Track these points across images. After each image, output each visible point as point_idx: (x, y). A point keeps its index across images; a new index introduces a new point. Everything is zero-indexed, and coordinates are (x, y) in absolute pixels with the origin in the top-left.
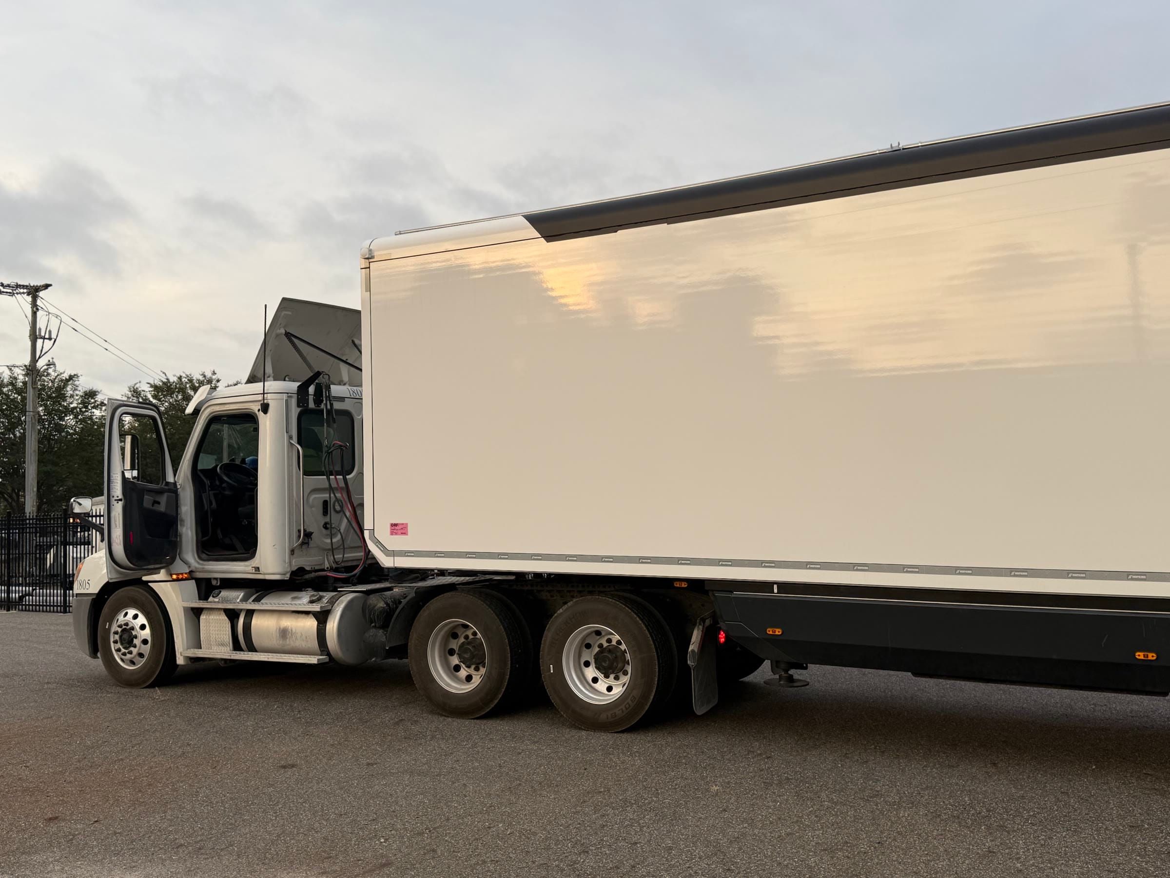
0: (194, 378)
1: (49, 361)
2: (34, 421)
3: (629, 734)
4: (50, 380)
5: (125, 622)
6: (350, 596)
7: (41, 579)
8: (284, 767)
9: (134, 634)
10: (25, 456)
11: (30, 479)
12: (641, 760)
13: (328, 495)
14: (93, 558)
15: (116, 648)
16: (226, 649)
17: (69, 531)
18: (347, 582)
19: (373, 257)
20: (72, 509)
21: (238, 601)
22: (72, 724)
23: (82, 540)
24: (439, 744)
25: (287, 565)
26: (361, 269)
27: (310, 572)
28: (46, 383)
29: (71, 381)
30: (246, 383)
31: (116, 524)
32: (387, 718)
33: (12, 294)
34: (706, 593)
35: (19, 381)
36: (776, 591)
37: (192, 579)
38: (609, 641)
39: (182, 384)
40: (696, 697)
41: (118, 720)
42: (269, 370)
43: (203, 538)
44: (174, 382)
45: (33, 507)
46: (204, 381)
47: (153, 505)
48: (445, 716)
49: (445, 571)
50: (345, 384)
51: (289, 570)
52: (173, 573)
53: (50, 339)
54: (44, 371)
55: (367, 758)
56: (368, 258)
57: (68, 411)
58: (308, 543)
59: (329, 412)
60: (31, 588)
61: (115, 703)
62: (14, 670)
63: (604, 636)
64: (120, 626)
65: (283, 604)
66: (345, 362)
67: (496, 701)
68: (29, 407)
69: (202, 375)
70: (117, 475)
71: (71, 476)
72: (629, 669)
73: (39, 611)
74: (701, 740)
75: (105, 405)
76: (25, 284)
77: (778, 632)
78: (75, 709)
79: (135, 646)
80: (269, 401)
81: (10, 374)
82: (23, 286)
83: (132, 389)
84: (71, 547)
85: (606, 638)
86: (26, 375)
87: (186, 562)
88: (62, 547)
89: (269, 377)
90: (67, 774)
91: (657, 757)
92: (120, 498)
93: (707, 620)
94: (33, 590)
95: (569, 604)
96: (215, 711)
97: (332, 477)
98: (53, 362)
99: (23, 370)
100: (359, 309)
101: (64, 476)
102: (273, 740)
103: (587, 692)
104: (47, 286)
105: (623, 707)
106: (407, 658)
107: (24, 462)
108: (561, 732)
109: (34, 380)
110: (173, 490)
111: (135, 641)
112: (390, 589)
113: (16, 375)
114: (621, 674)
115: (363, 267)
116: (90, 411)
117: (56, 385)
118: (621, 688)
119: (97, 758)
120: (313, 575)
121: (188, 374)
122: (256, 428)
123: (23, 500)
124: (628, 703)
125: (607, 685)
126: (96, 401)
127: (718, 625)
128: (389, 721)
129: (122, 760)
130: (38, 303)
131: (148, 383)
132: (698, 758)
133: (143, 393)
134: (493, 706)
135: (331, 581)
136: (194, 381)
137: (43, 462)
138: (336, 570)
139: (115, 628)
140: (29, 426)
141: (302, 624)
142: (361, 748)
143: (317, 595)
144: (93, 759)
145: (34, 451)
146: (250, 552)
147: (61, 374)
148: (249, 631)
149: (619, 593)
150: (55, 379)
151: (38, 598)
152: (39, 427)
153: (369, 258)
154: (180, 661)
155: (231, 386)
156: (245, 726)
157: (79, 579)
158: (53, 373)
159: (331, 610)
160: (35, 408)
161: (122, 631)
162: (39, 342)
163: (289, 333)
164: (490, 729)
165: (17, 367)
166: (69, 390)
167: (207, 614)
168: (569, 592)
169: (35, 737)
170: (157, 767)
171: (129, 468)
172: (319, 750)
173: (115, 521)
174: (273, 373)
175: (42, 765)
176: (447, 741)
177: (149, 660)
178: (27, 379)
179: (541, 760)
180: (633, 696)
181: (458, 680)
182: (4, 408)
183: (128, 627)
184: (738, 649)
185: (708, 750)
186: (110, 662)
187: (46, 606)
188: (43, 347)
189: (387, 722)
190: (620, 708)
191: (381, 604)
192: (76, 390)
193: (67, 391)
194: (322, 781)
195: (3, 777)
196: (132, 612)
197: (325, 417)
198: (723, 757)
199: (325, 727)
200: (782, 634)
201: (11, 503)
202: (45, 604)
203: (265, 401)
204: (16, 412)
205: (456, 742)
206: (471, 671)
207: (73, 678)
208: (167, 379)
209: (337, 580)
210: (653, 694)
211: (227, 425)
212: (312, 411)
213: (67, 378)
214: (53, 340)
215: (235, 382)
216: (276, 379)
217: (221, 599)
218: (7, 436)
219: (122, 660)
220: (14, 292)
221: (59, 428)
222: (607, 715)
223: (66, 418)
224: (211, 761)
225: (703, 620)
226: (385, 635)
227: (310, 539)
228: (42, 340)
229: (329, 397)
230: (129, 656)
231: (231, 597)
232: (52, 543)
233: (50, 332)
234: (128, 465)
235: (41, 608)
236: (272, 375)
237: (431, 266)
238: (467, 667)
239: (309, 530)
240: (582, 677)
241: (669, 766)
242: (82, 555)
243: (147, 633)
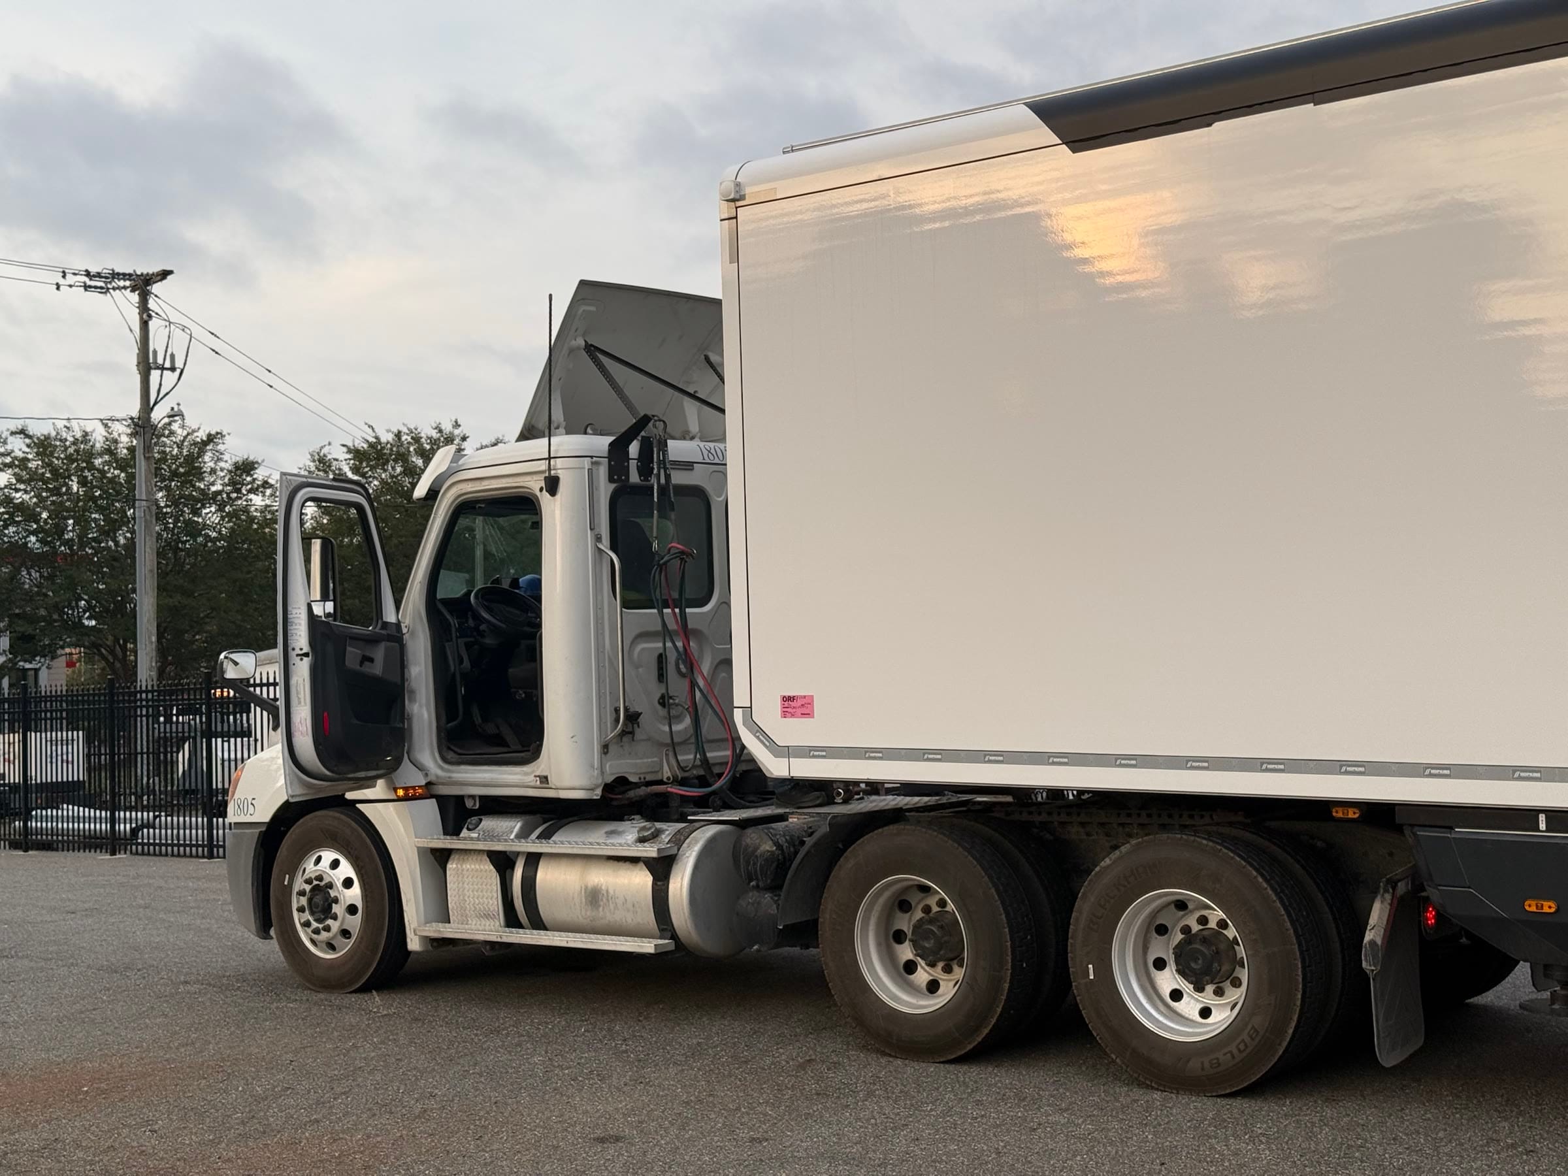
0: (423, 435)
1: (173, 409)
2: (148, 517)
3: (1246, 1100)
4: (174, 443)
5: (317, 874)
6: (712, 830)
7: (169, 799)
8: (601, 1140)
9: (332, 896)
10: (135, 581)
11: (145, 620)
12: (1271, 1150)
13: (660, 645)
14: (258, 759)
15: (302, 921)
16: (492, 923)
17: (216, 713)
18: (703, 803)
19: (742, 198)
20: (223, 672)
21: (512, 837)
22: (229, 1056)
23: (239, 729)
24: (881, 1108)
25: (596, 771)
26: (721, 220)
27: (636, 785)
28: (168, 449)
29: (212, 444)
30: (518, 440)
31: (299, 698)
32: (784, 1057)
33: (104, 291)
34: (1399, 829)
35: (121, 445)
36: (1543, 826)
37: (432, 796)
38: (1203, 920)
39: (402, 445)
40: (1382, 1035)
41: (309, 1049)
42: (558, 415)
43: (448, 723)
44: (388, 443)
45: (151, 671)
46: (439, 439)
47: (361, 664)
48: (890, 1056)
49: (879, 786)
50: (692, 438)
51: (600, 781)
52: (398, 786)
53: (173, 369)
54: (164, 428)
55: (750, 1129)
56: (733, 200)
57: (207, 498)
58: (632, 733)
59: (663, 490)
60: (151, 814)
61: (303, 1019)
62: (127, 960)
63: (1192, 912)
64: (308, 881)
65: (591, 844)
66: (693, 396)
67: (986, 1031)
68: (141, 492)
69: (436, 428)
70: (298, 611)
71: (214, 613)
72: (1244, 975)
73: (166, 855)
74: (1391, 1115)
75: (271, 486)
76: (127, 271)
77: (1549, 907)
78: (233, 1029)
79: (335, 918)
80: (559, 471)
81: (106, 434)
82: (124, 275)
83: (317, 457)
84: (219, 740)
85: (1197, 915)
86: (133, 435)
87: (420, 767)
88: (204, 740)
89: (557, 428)
90: (223, 1145)
91: (1303, 1146)
92: (305, 651)
93: (1399, 884)
94: (155, 817)
95: (1124, 849)
96: (476, 1035)
97: (667, 611)
98: (179, 410)
99: (129, 426)
100: (719, 296)
101: (202, 615)
102: (580, 1091)
103: (1161, 1018)
104: (164, 274)
105: (1233, 1048)
106: (817, 947)
107: (134, 591)
108: (1112, 1092)
109: (147, 444)
110: (394, 636)
111: (336, 909)
112: (782, 818)
113: (115, 435)
114: (1227, 985)
115: (726, 216)
116: (244, 498)
117: (185, 452)
118: (1228, 1013)
119: (272, 1117)
120: (643, 791)
121: (412, 427)
122: (538, 522)
123: (132, 658)
124: (1243, 1041)
125: (1199, 1006)
126: (254, 480)
127: (1424, 894)
128: (788, 1063)
129: (317, 1121)
130: (149, 306)
131: (344, 445)
132: (1385, 1150)
133: (335, 463)
134: (980, 1039)
135: (674, 804)
136: (423, 440)
137: (164, 590)
138: (683, 782)
139: (299, 884)
140: (140, 527)
141: (626, 881)
142: (738, 1109)
143: (650, 828)
144: (268, 1120)
145: (151, 571)
146: (531, 748)
147: (194, 431)
148: (532, 892)
149: (1222, 830)
150: (183, 441)
151: (163, 831)
152: (157, 528)
153: (736, 199)
154: (414, 944)
155: (486, 446)
156: (529, 1063)
157: (236, 797)
158: (179, 431)
159: (676, 855)
160: (150, 493)
161: (312, 890)
162: (155, 375)
163: (592, 345)
164: (976, 1082)
165: (118, 420)
166: (208, 460)
167: (459, 859)
168: (1122, 825)
169: (166, 1078)
170: (378, 1135)
171: (319, 598)
172: (663, 1112)
173: (298, 693)
174: (565, 420)
175: (179, 1129)
176: (895, 1102)
177: (360, 942)
178: (135, 442)
179: (1075, 1143)
180: (1253, 1027)
181: (912, 988)
182: (97, 494)
183: (322, 884)
184: (1464, 940)
185: (1407, 1135)
186: (291, 943)
187: (179, 845)
188: (160, 385)
189: (784, 1063)
190: (1226, 1050)
191: (767, 846)
192: (219, 460)
193: (205, 463)
194: (670, 1168)
195: (115, 1150)
196: (328, 856)
197: (656, 500)
198: (1436, 1149)
199: (672, 1070)
200: (1557, 911)
201: (113, 663)
202: (176, 842)
203: (552, 472)
204: (118, 501)
205: (912, 1105)
206: (938, 973)
207: (228, 974)
208: (377, 438)
209: (684, 799)
210: (1293, 1024)
211: (481, 518)
212: (635, 489)
213: (205, 439)
214: (178, 371)
215: (493, 440)
216: (569, 431)
217: (482, 833)
218: (103, 545)
219: (313, 942)
220: (109, 286)
221: (194, 530)
222: (1202, 1063)
223: (204, 511)
224: (472, 1127)
225: (1393, 884)
226: (776, 902)
227: (636, 726)
228: (159, 372)
229: (663, 463)
230: (324, 935)
231: (499, 830)
232: (186, 735)
233: (173, 356)
234: (316, 593)
235: (169, 848)
236: (564, 424)
237: (851, 209)
238: (928, 965)
239: (636, 708)
240: (1151, 989)
241: (1328, 1164)
242: (239, 756)
243: (355, 894)
